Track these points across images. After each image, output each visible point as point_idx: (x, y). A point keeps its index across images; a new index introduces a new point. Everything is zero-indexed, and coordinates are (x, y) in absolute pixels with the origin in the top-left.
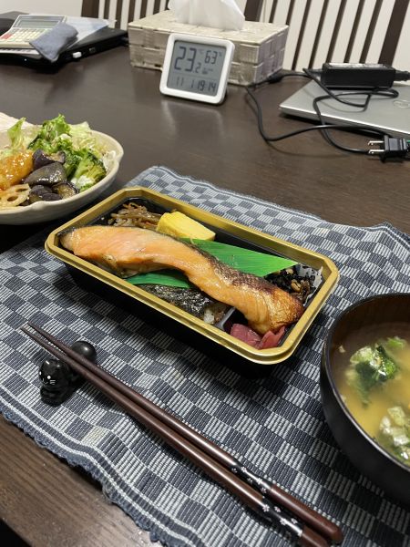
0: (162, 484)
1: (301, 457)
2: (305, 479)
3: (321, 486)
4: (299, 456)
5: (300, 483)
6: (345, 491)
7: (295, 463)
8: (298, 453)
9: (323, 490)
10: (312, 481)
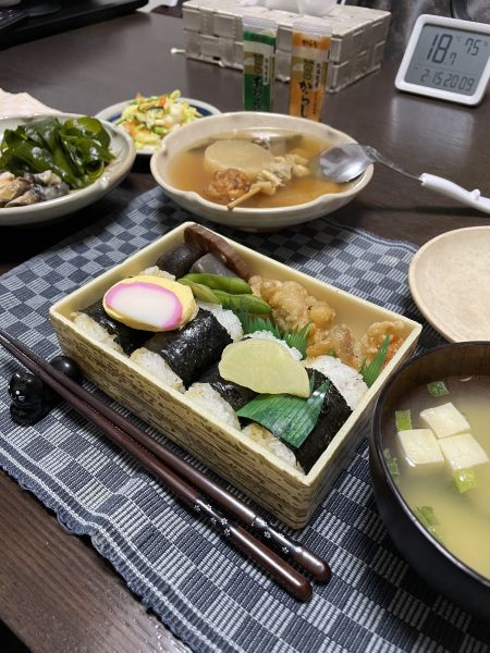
0: (166, 545)
1: (345, 528)
2: (346, 556)
3: (365, 565)
4: (341, 528)
5: (339, 561)
6: (395, 574)
7: (336, 536)
8: (340, 525)
9: (368, 571)
10: (355, 559)
